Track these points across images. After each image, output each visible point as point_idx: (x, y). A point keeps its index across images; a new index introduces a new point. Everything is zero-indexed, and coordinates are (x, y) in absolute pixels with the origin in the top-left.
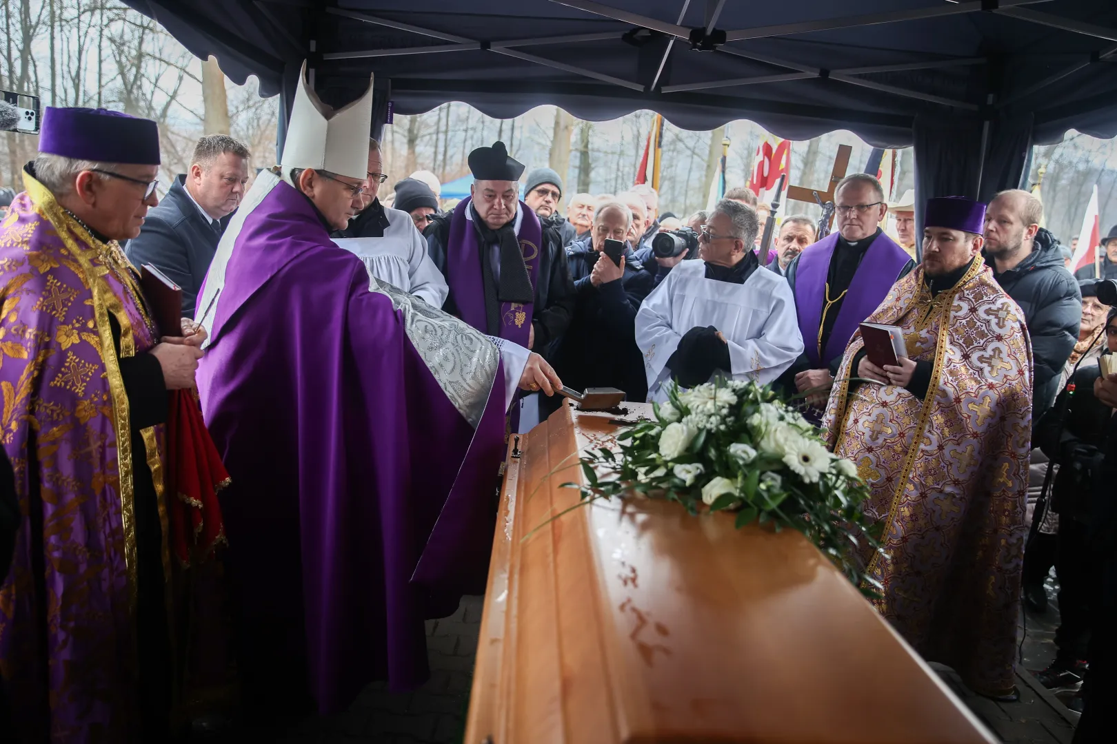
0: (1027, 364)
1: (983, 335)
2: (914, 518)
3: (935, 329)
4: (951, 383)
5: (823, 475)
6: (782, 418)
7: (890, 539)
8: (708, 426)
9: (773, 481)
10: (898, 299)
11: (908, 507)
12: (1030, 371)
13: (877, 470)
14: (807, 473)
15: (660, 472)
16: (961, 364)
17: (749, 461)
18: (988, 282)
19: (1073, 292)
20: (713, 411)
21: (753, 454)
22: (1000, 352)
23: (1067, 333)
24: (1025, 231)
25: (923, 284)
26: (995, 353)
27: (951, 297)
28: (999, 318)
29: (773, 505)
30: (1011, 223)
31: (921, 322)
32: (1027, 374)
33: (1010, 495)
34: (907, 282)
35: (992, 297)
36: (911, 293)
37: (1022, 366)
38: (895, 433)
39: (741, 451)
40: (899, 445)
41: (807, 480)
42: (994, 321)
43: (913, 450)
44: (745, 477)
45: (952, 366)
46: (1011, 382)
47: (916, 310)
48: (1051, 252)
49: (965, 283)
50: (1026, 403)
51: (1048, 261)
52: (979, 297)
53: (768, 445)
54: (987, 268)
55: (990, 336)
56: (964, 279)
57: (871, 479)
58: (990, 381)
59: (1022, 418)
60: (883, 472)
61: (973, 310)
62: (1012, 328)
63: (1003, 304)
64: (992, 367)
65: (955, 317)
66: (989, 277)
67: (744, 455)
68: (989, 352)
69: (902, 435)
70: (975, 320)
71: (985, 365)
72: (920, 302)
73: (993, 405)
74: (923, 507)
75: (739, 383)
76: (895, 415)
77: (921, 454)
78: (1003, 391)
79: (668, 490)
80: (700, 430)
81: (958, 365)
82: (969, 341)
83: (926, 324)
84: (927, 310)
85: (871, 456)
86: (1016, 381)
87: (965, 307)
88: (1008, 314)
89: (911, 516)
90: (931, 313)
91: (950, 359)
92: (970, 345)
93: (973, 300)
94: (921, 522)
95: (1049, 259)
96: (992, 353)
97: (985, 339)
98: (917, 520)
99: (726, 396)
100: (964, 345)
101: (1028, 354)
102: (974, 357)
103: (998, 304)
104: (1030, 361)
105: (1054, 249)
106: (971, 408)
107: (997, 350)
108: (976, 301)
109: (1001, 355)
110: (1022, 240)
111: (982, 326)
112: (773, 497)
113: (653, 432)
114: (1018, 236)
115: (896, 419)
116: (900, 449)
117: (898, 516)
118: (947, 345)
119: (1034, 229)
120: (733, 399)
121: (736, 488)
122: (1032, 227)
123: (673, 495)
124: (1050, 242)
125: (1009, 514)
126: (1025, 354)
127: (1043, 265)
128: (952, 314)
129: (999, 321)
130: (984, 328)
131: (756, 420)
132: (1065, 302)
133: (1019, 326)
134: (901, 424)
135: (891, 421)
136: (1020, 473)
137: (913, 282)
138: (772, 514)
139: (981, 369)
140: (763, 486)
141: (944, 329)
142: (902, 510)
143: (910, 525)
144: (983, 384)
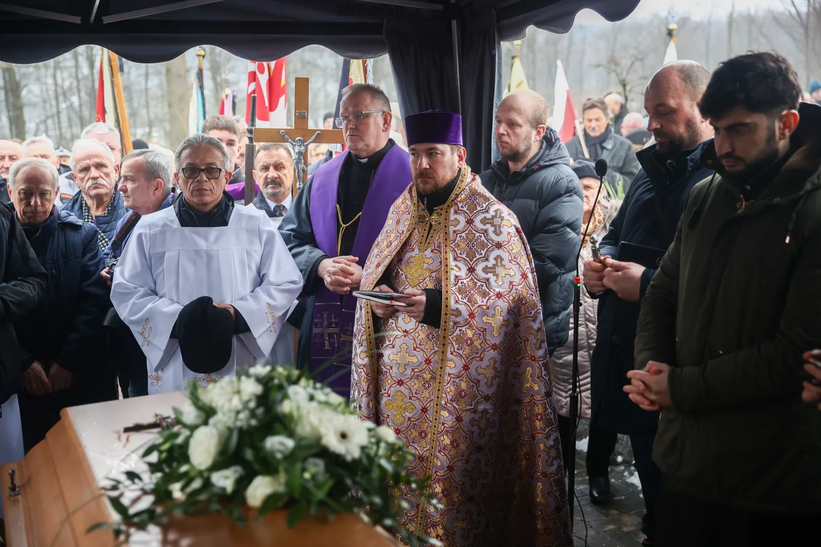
0: (529, 266)
1: (483, 246)
2: (455, 444)
3: (438, 246)
4: (462, 300)
5: (363, 448)
6: (312, 398)
7: (436, 472)
8: (239, 424)
9: (315, 468)
10: (398, 222)
11: (447, 435)
12: (532, 273)
13: (411, 403)
14: (348, 451)
15: (197, 484)
16: (468, 279)
17: (287, 452)
18: (479, 191)
19: (572, 189)
20: (240, 407)
21: (290, 443)
22: (502, 259)
23: (568, 230)
24: (534, 132)
25: (418, 202)
26: (497, 262)
27: (447, 212)
28: (495, 226)
29: (320, 495)
30: (520, 126)
31: (423, 242)
32: (530, 275)
33: (539, 399)
34: (403, 203)
35: (485, 206)
36: (409, 214)
37: (525, 270)
38: (421, 360)
39: (277, 443)
40: (427, 373)
41: (349, 458)
42: (491, 229)
43: (441, 375)
44: (287, 471)
45: (459, 284)
46: (516, 287)
47: (416, 231)
48: (554, 150)
49: (457, 196)
50: (535, 306)
51: (551, 160)
52: (473, 207)
53: (303, 429)
54: (474, 176)
55: (490, 245)
56: (456, 192)
57: (407, 413)
58: (497, 290)
59: (534, 321)
60: (417, 403)
61: (470, 222)
62: (509, 233)
63: (496, 211)
64: (497, 276)
65: (454, 232)
66: (478, 185)
67: (281, 448)
68: (492, 262)
69: (428, 361)
70: (474, 232)
71: (490, 275)
72: (419, 222)
73: (505, 313)
74: (462, 432)
75: (261, 370)
76: (418, 342)
77: (449, 378)
78: (511, 298)
79: (209, 501)
80: (230, 430)
81: (465, 281)
82: (471, 255)
83: (429, 243)
84: (427, 228)
85: (402, 388)
86: (521, 286)
87: (462, 220)
88: (502, 220)
89: (452, 443)
90: (432, 231)
91: (456, 277)
92: (473, 258)
93: (468, 212)
94: (463, 447)
95: (552, 157)
96: (494, 262)
97: (486, 249)
98: (458, 445)
99: (251, 388)
100: (468, 259)
101: (528, 256)
102: (479, 269)
103: (492, 212)
104: (530, 262)
105: (557, 148)
106: (485, 321)
107: (498, 258)
108: (471, 212)
109: (504, 263)
110: (532, 142)
111: (481, 237)
112: (318, 486)
113: (180, 440)
114: (528, 138)
115: (420, 347)
116: (430, 376)
117: (440, 446)
118: (452, 263)
119: (542, 130)
120: (257, 389)
121: (280, 484)
122: (540, 128)
123: (215, 506)
124: (554, 140)
125: (541, 417)
126: (525, 257)
127: (547, 163)
128: (452, 229)
129: (496, 229)
130: (483, 238)
131: (286, 407)
132: (565, 199)
133: (515, 230)
134: (425, 351)
135: (415, 349)
136: (543, 375)
137: (409, 202)
138: (322, 503)
139: (488, 280)
140: (307, 475)
141: (446, 246)
142: (442, 439)
143: (453, 452)
144: (492, 294)
